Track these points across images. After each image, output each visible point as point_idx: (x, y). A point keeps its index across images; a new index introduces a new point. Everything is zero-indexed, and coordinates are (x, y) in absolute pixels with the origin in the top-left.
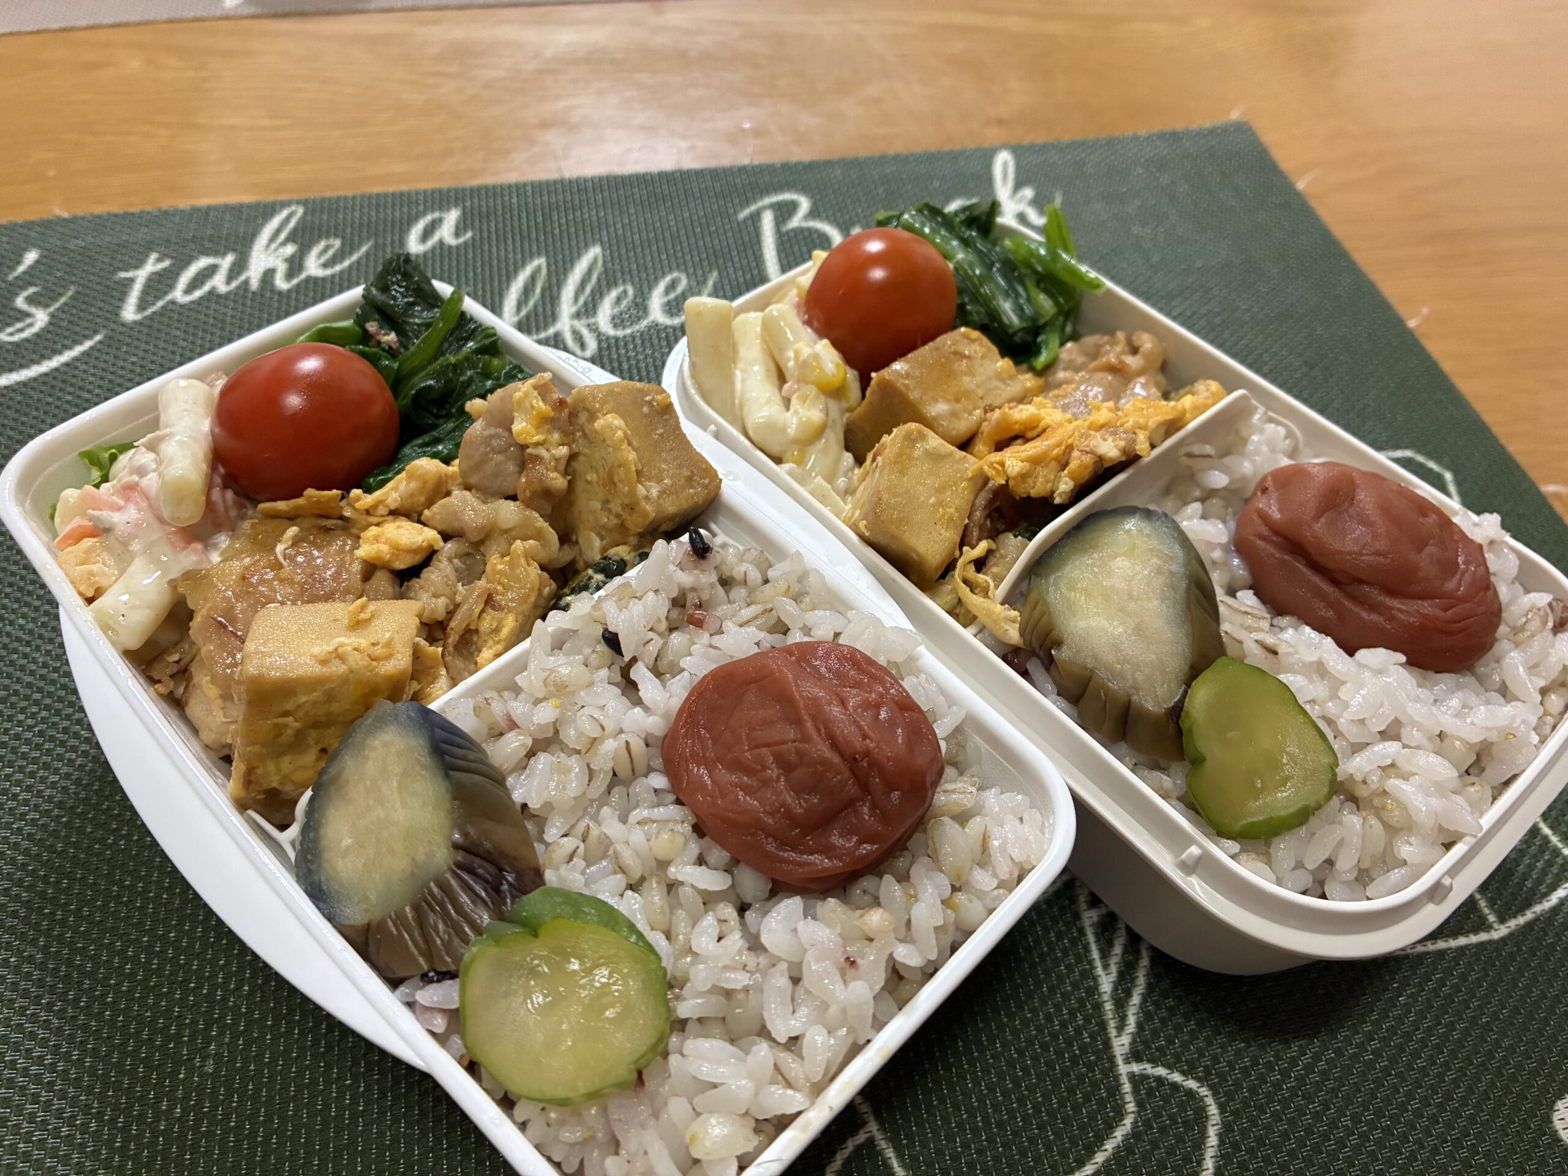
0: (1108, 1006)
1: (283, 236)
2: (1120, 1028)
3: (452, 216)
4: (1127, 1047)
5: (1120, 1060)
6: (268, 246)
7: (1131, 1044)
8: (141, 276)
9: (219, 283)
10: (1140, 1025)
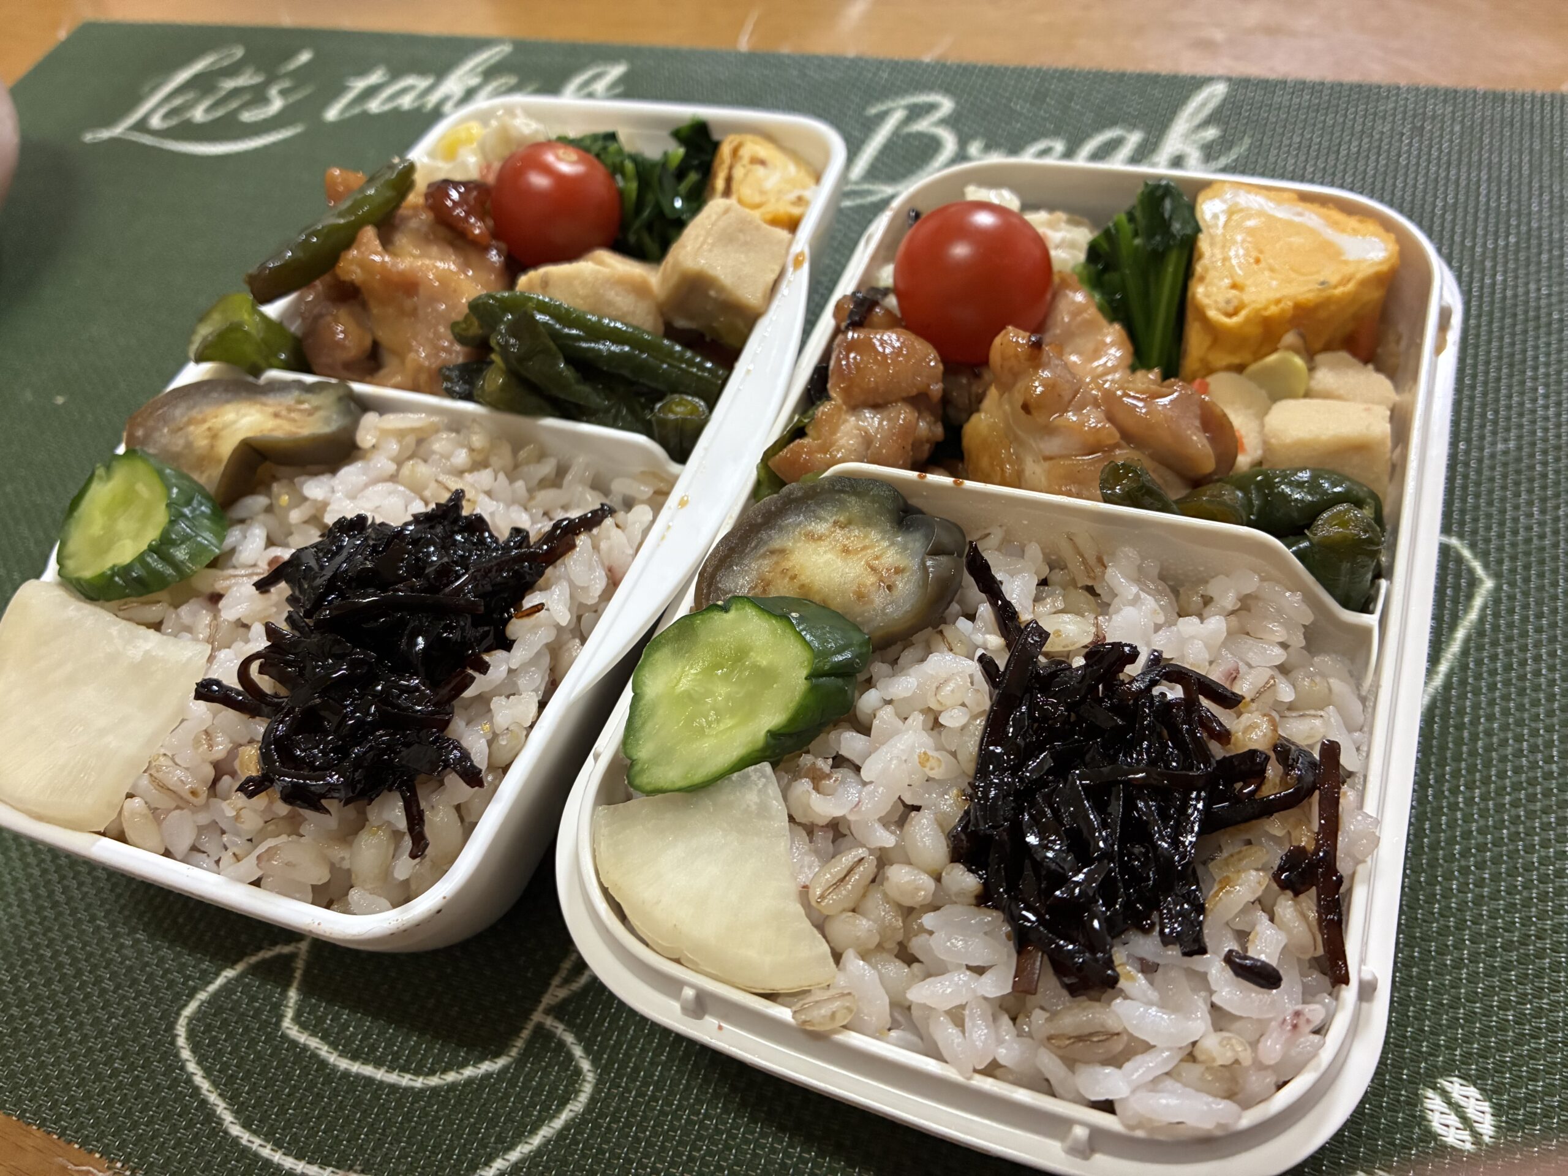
1: (480, 69)
2: (567, 981)
3: (617, 71)
4: (558, 1000)
5: (541, 1008)
6: (464, 75)
8: (359, 85)
9: (406, 102)
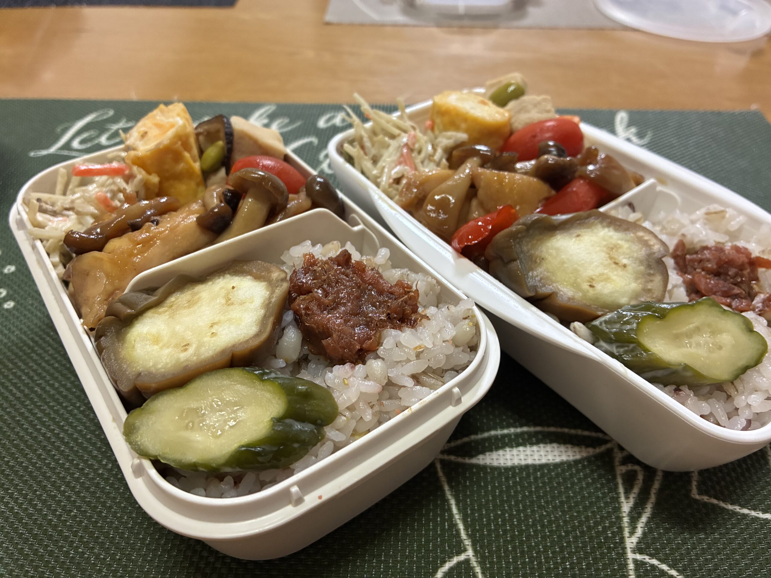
0: (626, 520)
1: (264, 116)
2: (632, 533)
3: (341, 115)
4: (635, 544)
5: (629, 551)
6: (258, 118)
7: (637, 543)
10: (644, 534)
